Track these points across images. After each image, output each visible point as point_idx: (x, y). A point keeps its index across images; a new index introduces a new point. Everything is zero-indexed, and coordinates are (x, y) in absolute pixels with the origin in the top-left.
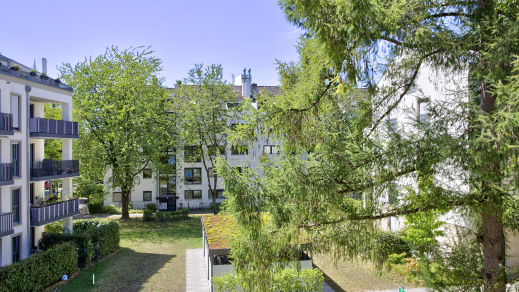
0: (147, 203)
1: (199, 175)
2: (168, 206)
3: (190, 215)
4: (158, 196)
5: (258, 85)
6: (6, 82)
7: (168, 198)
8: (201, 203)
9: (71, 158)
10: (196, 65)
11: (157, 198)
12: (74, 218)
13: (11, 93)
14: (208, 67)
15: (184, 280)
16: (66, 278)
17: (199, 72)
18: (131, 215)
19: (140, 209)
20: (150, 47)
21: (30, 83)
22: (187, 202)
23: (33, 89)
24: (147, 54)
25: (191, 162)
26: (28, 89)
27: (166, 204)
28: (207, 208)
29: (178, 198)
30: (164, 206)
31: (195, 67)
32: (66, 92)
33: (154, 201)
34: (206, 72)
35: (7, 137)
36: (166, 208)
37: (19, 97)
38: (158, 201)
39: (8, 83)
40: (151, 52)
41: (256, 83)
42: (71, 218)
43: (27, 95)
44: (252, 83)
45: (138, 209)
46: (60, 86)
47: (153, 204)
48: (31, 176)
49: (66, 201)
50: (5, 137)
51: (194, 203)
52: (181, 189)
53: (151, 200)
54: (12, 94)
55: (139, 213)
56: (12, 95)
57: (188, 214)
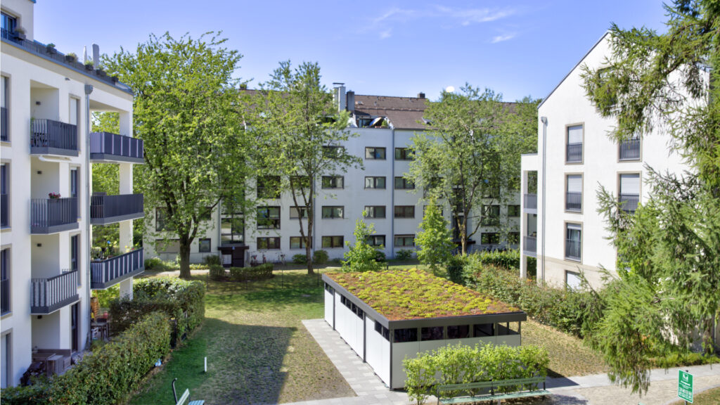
0: (205, 255)
1: (277, 216)
2: (233, 259)
3: (274, 272)
4: (220, 246)
5: (356, 94)
6: (64, 77)
7: (234, 249)
8: (282, 256)
9: (131, 192)
10: (282, 64)
11: (219, 249)
12: (136, 277)
13: (70, 94)
14: (300, 67)
15: (329, 362)
16: (160, 364)
17: (287, 72)
18: (193, 272)
19: (198, 264)
20: (219, 32)
21: (92, 82)
22: (261, 254)
23: (95, 90)
24: (218, 43)
25: (272, 198)
26: (88, 90)
27: (230, 256)
28: (290, 263)
29: (248, 248)
30: (227, 259)
31: (280, 66)
32: (127, 95)
33: (214, 252)
34: (296, 73)
35: (69, 159)
36: (230, 262)
37: (78, 101)
38: (220, 252)
39: (67, 79)
40: (224, 40)
41: (352, 91)
42: (131, 278)
43: (87, 98)
44: (347, 90)
45: (195, 264)
46: (117, 84)
47: (215, 257)
48: (91, 216)
49: (126, 255)
50: (66, 158)
51: (272, 255)
52: (252, 235)
53: (210, 251)
54: (72, 96)
55: (197, 269)
56: (72, 98)
57: (272, 270)
